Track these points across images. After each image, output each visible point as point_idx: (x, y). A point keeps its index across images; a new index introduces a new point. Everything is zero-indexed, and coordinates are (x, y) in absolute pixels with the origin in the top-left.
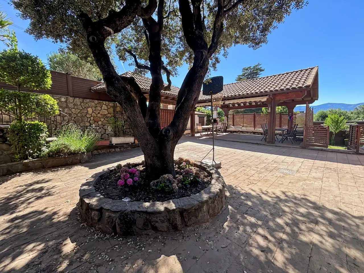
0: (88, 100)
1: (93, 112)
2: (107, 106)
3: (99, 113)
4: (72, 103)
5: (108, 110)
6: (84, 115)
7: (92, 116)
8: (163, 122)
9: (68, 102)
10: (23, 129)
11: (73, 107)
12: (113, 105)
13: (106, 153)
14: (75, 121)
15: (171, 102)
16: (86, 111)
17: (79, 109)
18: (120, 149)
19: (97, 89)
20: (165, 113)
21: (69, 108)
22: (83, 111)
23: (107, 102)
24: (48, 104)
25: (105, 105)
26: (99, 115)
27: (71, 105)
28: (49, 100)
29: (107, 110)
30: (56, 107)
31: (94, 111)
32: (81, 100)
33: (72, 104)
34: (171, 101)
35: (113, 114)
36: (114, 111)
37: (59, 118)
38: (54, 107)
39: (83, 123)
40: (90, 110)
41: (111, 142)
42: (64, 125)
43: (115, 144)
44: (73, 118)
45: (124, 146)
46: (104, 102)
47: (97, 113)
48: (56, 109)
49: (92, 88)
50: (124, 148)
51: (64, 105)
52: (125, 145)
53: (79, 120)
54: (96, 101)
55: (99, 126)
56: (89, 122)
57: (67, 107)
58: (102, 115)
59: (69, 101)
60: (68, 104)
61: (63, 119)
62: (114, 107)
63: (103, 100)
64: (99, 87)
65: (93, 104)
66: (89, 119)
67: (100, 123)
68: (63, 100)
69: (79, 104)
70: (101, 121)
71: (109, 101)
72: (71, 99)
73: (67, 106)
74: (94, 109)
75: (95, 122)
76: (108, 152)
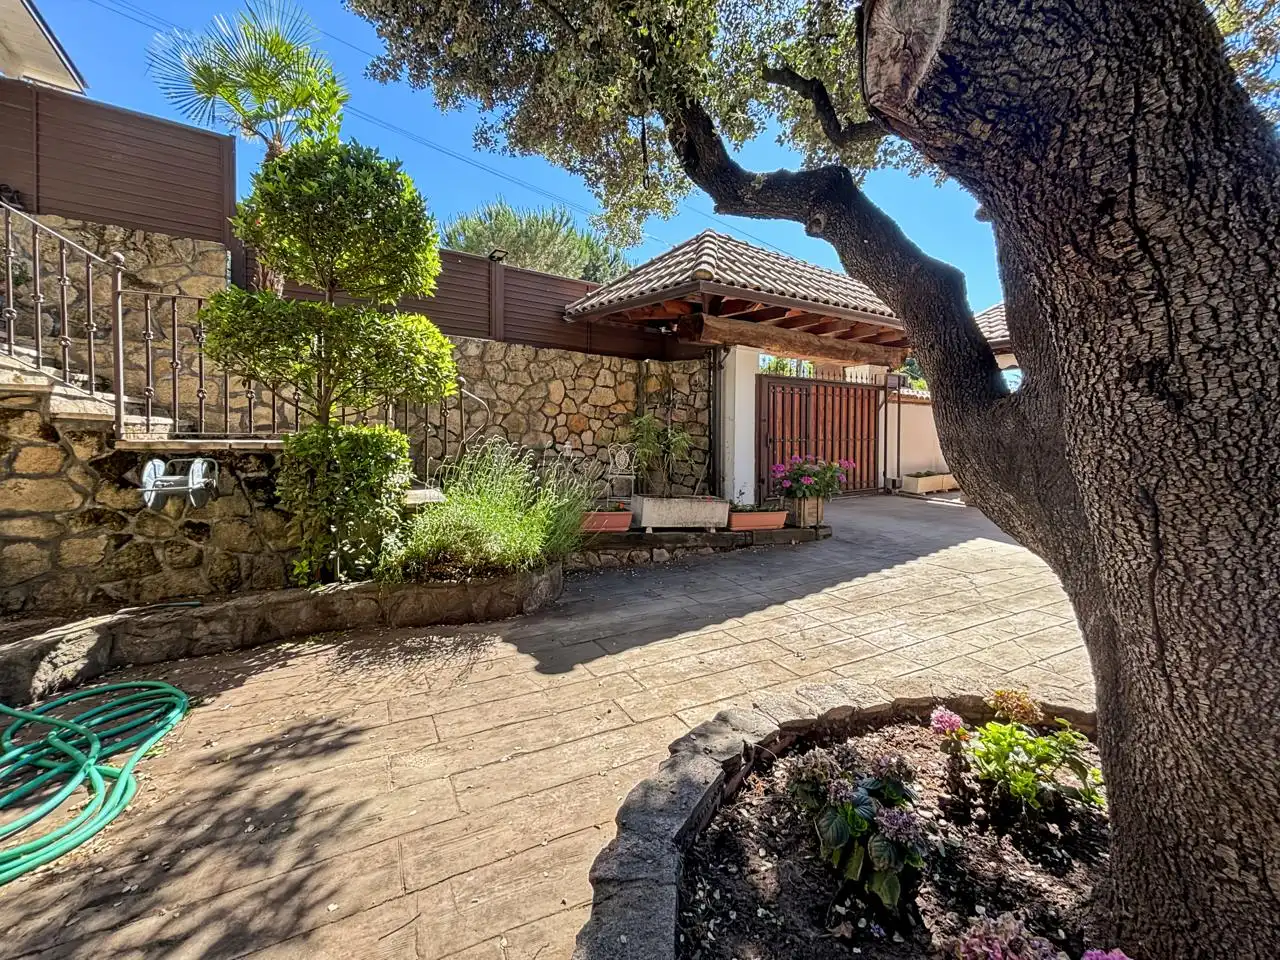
0: (553, 352)
1: (566, 395)
2: (615, 373)
3: (585, 400)
4: (499, 362)
5: (618, 388)
6: (535, 408)
7: (560, 413)
8: (829, 436)
9: (487, 358)
10: (328, 458)
11: (501, 377)
12: (634, 371)
13: (614, 568)
14: (505, 430)
15: (864, 354)
16: (545, 394)
17: (521, 386)
18: (670, 551)
19: (584, 309)
20: (837, 399)
21: (489, 380)
22: (533, 392)
23: (616, 360)
24: (419, 352)
25: (609, 369)
26: (585, 409)
27: (495, 371)
28: (425, 336)
29: (614, 388)
30: (447, 365)
31: (571, 394)
32: (530, 351)
33: (501, 367)
34: (864, 347)
35: (635, 403)
36: (637, 394)
37: (454, 416)
38: (440, 365)
39: (532, 435)
40: (556, 389)
41: (635, 519)
42: (468, 442)
43: (655, 529)
44: (499, 419)
45: (686, 541)
46: (606, 360)
47: (578, 401)
48: (446, 373)
49: (567, 306)
50: (687, 549)
51: (475, 372)
52: (692, 535)
53: (518, 426)
54: (580, 355)
55: (582, 451)
56: (552, 433)
57: (483, 375)
58: (595, 406)
59: (492, 356)
60: (488, 367)
61: (469, 420)
62: (640, 379)
63: (603, 353)
64: (593, 301)
65: (568, 366)
66: (552, 423)
67: (587, 437)
68: (473, 350)
69: (522, 368)
70: (590, 429)
71: (620, 355)
72: (497, 348)
73: (483, 373)
74: (569, 384)
75: (570, 432)
76: (625, 561)
